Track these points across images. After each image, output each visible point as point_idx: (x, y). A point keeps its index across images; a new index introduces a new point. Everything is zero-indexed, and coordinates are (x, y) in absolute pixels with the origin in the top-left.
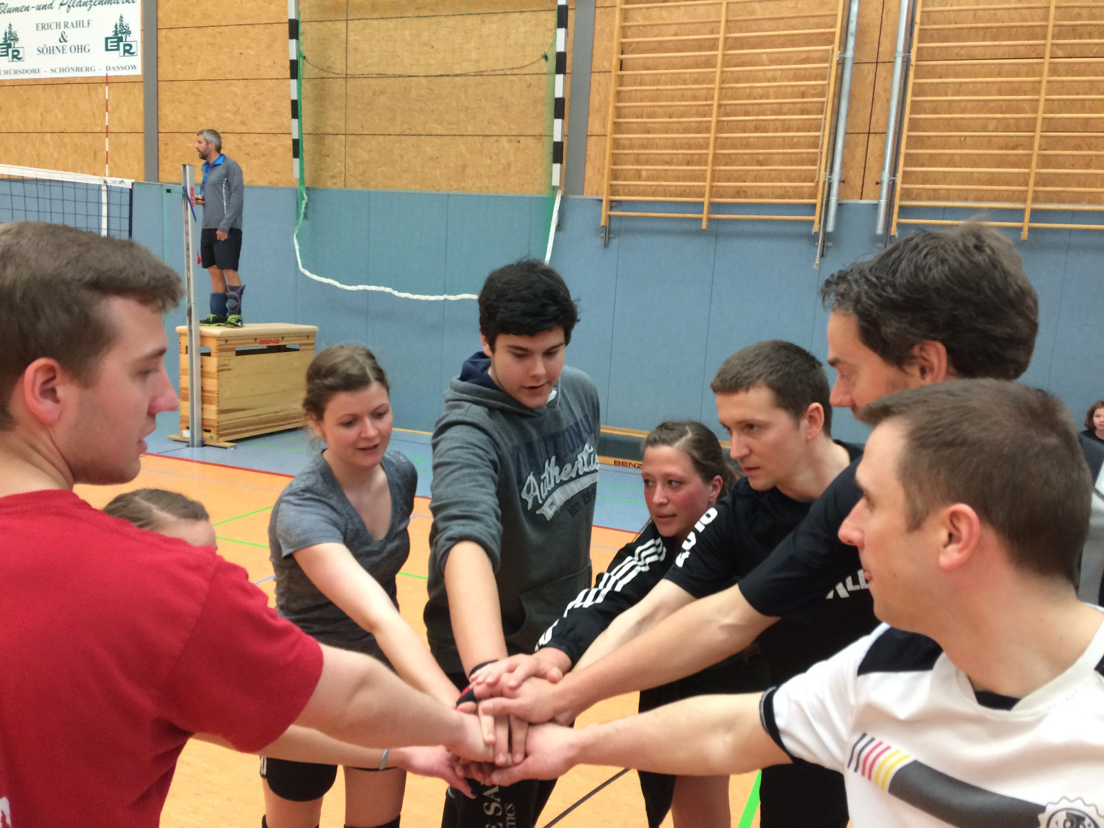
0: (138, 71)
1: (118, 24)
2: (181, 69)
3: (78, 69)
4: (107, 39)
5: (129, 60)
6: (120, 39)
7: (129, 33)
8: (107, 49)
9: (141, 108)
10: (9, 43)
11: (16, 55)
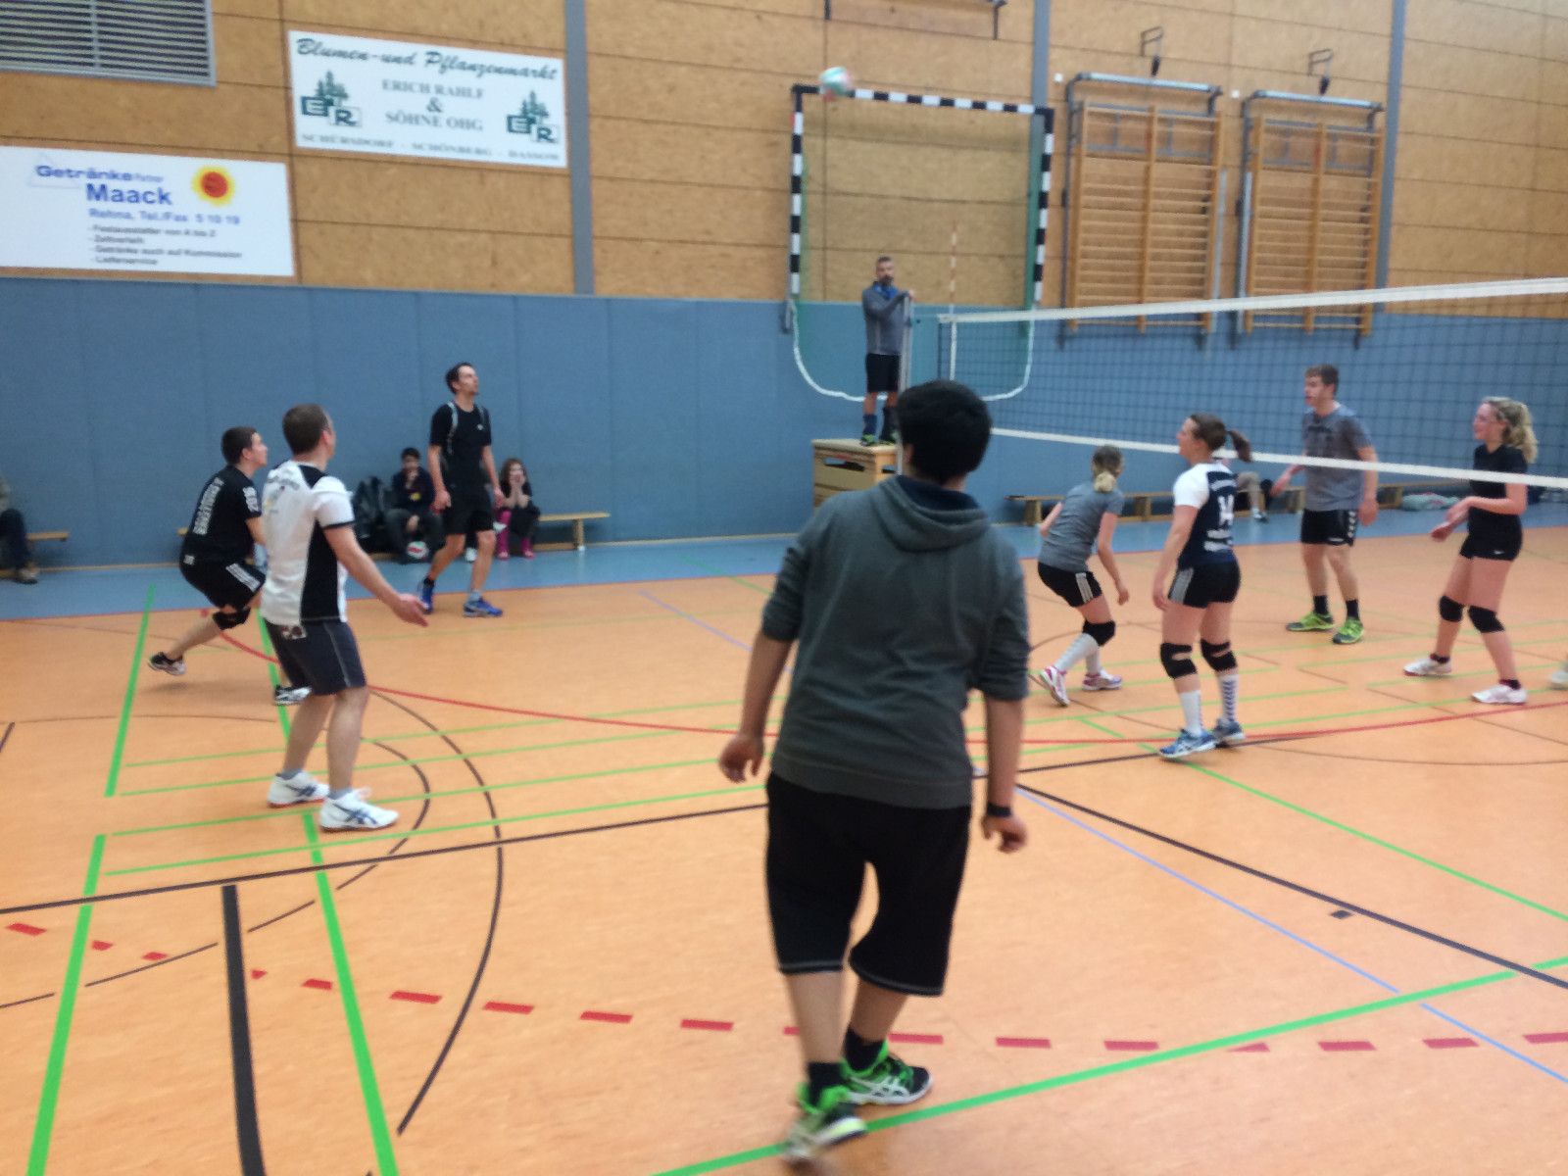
0: (561, 162)
1: (528, 100)
2: (625, 167)
3: (462, 150)
4: (510, 118)
5: (544, 147)
6: (534, 120)
7: (547, 114)
8: (510, 130)
9: (567, 207)
10: (329, 98)
11: (344, 118)
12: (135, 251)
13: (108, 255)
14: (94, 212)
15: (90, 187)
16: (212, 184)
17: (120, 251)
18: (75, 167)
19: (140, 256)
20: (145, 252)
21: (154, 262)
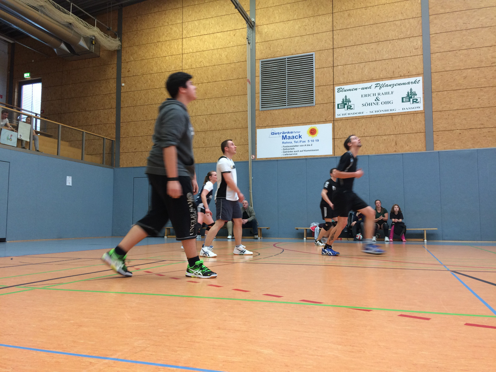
0: (422, 109)
1: (409, 91)
2: (446, 106)
3: (386, 111)
4: (403, 98)
5: (415, 105)
6: (411, 97)
7: (416, 94)
8: (403, 101)
9: (423, 123)
10: (346, 103)
11: (350, 108)
12: (292, 152)
13: (286, 153)
14: (283, 143)
15: (283, 136)
16: (312, 131)
17: (288, 152)
18: (280, 132)
19: (293, 153)
20: (294, 152)
21: (297, 154)
